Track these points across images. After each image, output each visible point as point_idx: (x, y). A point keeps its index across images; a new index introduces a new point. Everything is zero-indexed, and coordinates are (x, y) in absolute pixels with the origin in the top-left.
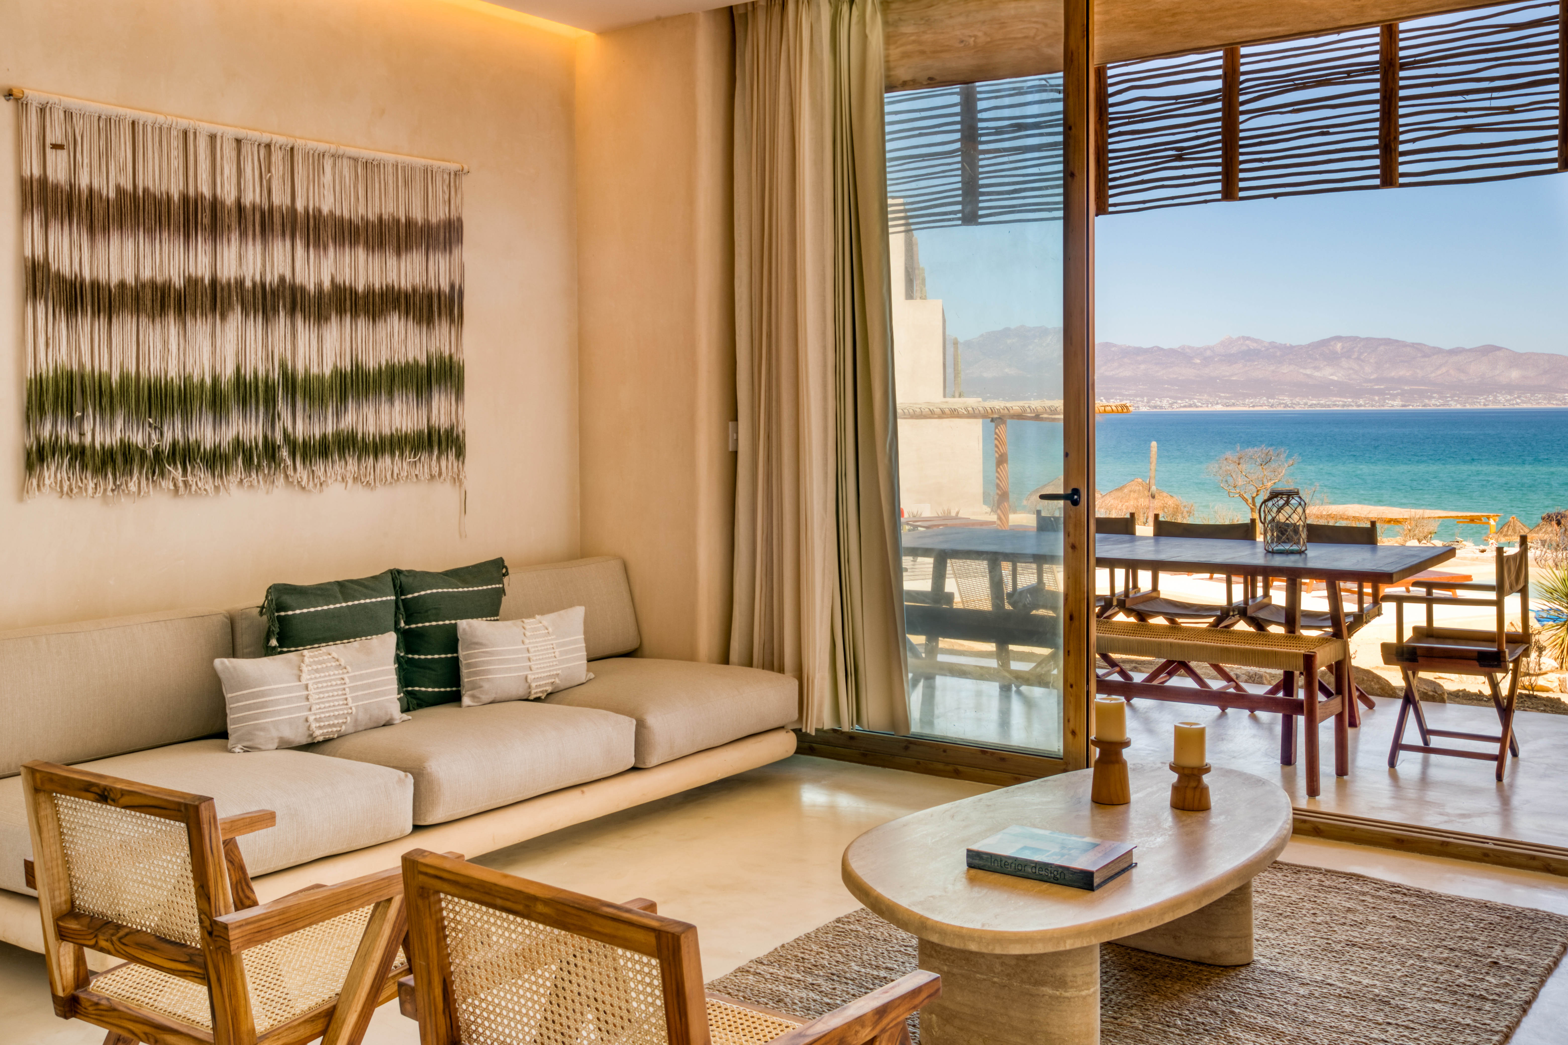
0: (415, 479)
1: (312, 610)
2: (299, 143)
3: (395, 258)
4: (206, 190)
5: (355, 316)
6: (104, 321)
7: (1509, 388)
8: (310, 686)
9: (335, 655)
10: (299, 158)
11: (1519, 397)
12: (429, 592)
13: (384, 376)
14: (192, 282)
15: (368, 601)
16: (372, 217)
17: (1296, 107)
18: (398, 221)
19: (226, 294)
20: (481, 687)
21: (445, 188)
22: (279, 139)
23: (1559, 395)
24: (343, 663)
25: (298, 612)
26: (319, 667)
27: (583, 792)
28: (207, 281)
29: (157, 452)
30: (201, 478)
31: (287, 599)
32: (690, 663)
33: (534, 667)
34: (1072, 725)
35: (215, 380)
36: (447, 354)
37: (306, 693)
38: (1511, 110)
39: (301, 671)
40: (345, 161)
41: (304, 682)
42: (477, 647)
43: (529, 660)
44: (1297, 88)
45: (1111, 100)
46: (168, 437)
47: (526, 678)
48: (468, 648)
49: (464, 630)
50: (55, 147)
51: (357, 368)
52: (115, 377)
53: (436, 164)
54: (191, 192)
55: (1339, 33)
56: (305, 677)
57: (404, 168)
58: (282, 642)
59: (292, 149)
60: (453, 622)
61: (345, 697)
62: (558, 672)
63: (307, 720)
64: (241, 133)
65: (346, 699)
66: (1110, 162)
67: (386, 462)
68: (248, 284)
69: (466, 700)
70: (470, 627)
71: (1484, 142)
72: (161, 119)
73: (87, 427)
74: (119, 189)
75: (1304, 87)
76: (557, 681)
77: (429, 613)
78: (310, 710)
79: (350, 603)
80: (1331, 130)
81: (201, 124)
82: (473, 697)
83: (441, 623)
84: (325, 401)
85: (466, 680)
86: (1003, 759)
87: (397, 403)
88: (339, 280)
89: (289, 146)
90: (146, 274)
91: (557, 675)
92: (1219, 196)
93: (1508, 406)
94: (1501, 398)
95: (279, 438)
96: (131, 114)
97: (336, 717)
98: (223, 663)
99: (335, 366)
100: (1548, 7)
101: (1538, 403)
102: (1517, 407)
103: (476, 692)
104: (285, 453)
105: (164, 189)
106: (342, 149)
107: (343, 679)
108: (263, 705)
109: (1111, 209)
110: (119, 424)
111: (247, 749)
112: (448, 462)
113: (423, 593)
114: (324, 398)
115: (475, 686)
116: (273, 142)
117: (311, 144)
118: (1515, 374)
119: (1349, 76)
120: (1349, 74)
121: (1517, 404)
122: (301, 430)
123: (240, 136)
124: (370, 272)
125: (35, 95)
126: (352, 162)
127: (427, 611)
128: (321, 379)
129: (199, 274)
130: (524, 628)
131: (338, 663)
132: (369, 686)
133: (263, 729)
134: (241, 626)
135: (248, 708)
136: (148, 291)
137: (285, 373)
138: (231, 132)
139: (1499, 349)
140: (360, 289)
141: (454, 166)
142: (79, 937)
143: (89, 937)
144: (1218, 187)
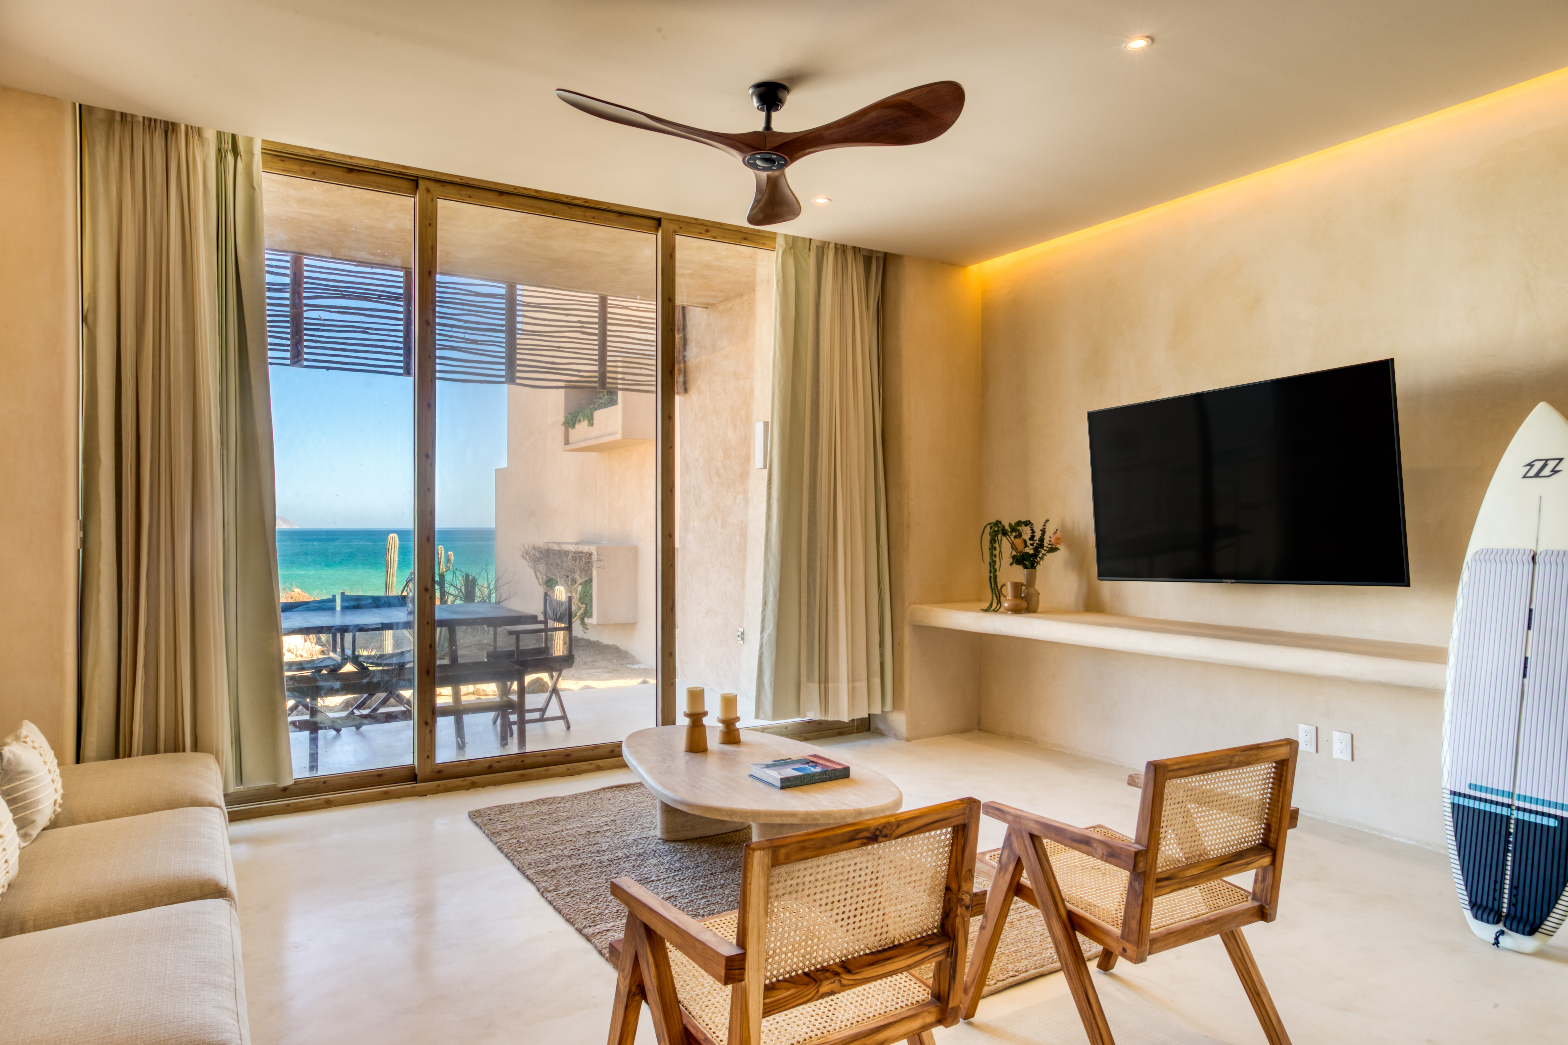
17: (341, 310)
38: (475, 342)
44: (344, 297)
55: (372, 268)
71: (463, 358)
75: (349, 297)
80: (370, 331)
100: (496, 288)
119: (379, 298)
120: (380, 296)
142: (792, 1001)
143: (806, 993)
144: (288, 355)
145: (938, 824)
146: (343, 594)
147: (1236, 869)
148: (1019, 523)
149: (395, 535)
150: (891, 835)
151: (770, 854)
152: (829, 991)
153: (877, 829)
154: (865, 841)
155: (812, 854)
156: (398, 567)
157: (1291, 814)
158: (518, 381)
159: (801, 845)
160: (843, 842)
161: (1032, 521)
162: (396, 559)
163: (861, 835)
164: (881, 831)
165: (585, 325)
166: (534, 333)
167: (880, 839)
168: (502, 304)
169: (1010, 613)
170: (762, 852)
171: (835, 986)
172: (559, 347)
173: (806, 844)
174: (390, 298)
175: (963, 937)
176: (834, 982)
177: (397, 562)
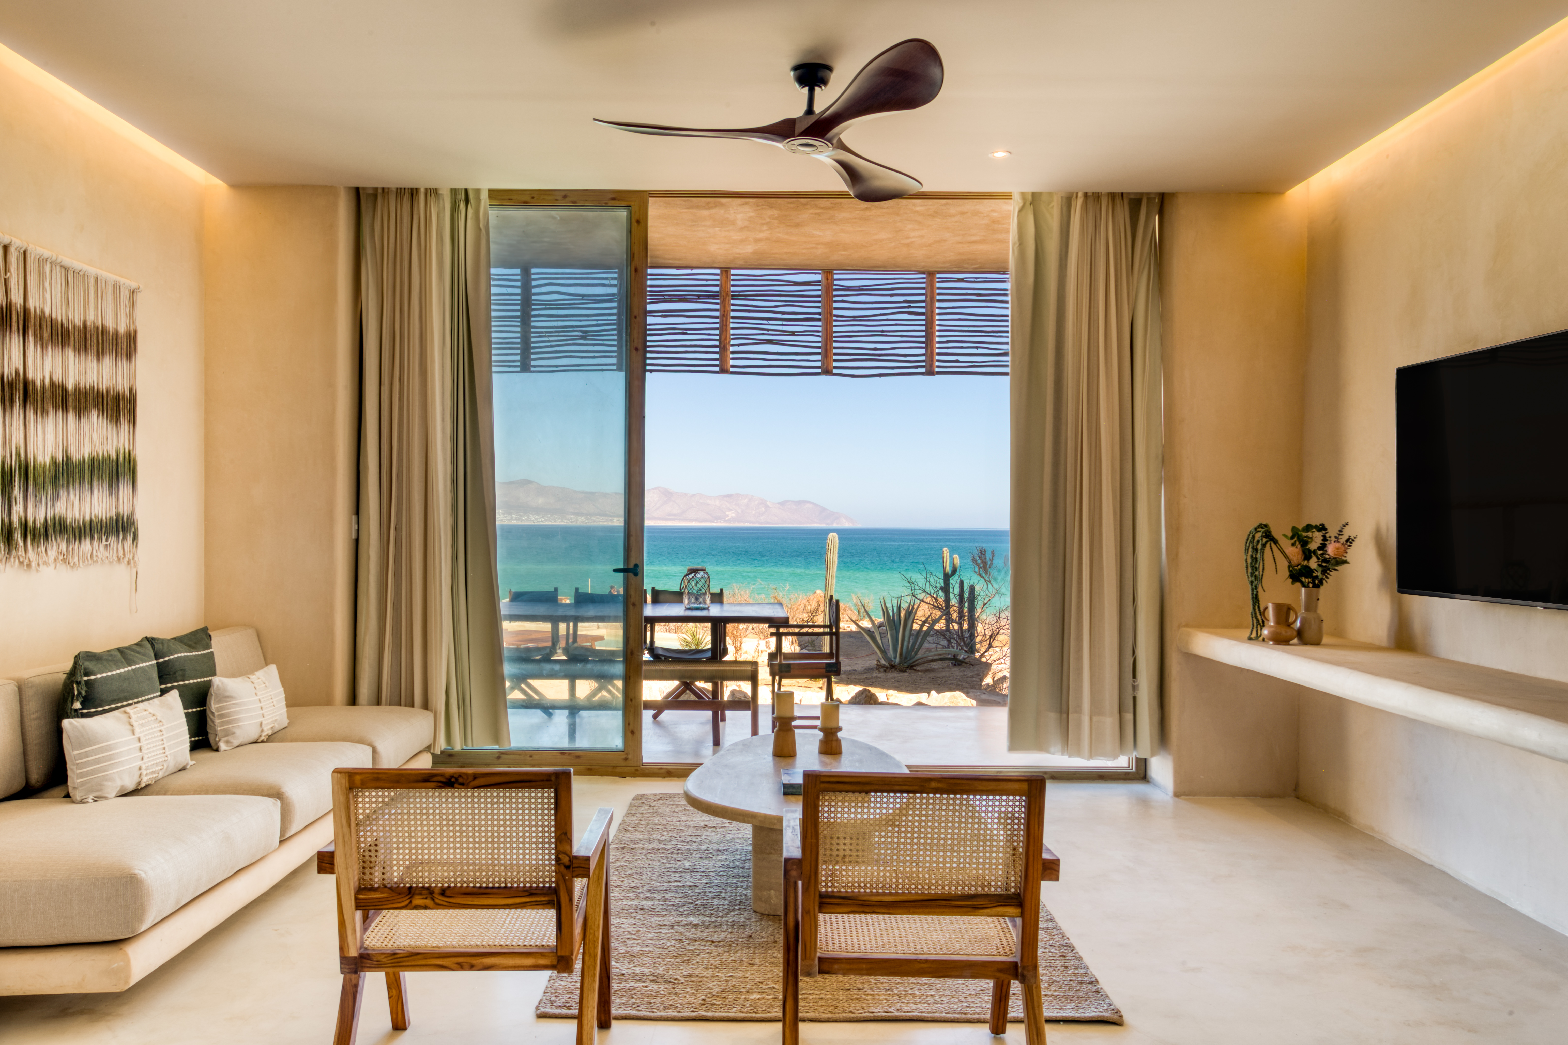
0: (106, 561)
1: (109, 674)
2: (30, 247)
3: (95, 361)
5: (66, 411)
7: (537, 510)
8: (142, 740)
9: (150, 710)
10: (29, 261)
11: (543, 517)
12: (176, 655)
13: (87, 466)
16: (79, 323)
17: (666, 314)
18: (97, 328)
20: (234, 733)
22: (15, 242)
23: (568, 516)
24: (159, 718)
25: (99, 676)
26: (144, 721)
32: (326, 707)
33: (265, 714)
34: (631, 727)
36: (127, 451)
37: (140, 744)
38: (793, 333)
39: (132, 726)
40: (58, 268)
41: (137, 735)
42: (228, 699)
43: (262, 708)
45: (534, 291)
48: (220, 702)
49: (218, 686)
51: (68, 459)
53: (123, 280)
55: (693, 269)
56: (138, 730)
57: (101, 281)
58: (84, 705)
59: (25, 252)
60: (208, 679)
61: (163, 746)
62: (277, 718)
63: (140, 769)
65: (164, 749)
66: (532, 335)
67: (86, 545)
70: (222, 683)
75: (671, 301)
76: (272, 725)
77: (177, 674)
78: (142, 759)
79: (133, 667)
80: (688, 332)
82: (227, 742)
83: (187, 682)
84: (46, 488)
85: (219, 729)
86: (578, 757)
88: (55, 378)
89: (23, 249)
91: (272, 721)
92: (615, 367)
93: (536, 523)
94: (532, 517)
95: (15, 522)
98: (71, 723)
99: (52, 456)
101: (555, 521)
102: (542, 523)
103: (230, 738)
104: (19, 536)
106: (57, 257)
107: (161, 731)
108: (111, 758)
109: (532, 369)
111: (97, 799)
112: (129, 546)
113: (172, 657)
114: (46, 485)
115: (228, 733)
116: (13, 243)
117: (38, 250)
118: (541, 500)
119: (699, 298)
120: (699, 296)
121: (542, 522)
122: (30, 515)
124: (78, 373)
126: (63, 270)
127: (175, 673)
128: (44, 467)
130: (252, 683)
131: (155, 718)
133: (109, 779)
134: (29, 693)
135: (97, 761)
137: (20, 461)
139: (530, 482)
140: (70, 387)
141: (133, 284)
142: (385, 903)
143: (400, 900)
144: (614, 361)
145: (515, 785)
146: (653, 589)
147: (956, 910)
148: (1309, 528)
149: (835, 534)
150: (468, 784)
151: (347, 779)
152: (423, 905)
153: (452, 777)
154: (440, 784)
155: (387, 785)
156: (837, 569)
157: (1044, 864)
158: (835, 371)
159: (376, 776)
160: (417, 781)
161: (1326, 526)
162: (836, 559)
163: (435, 779)
164: (456, 779)
165: (912, 305)
166: (855, 318)
167: (456, 785)
168: (817, 291)
169: (1271, 643)
170: (339, 775)
171: (428, 902)
172: (883, 331)
173: (380, 776)
174: (709, 297)
175: (566, 895)
176: (426, 898)
177: (836, 562)
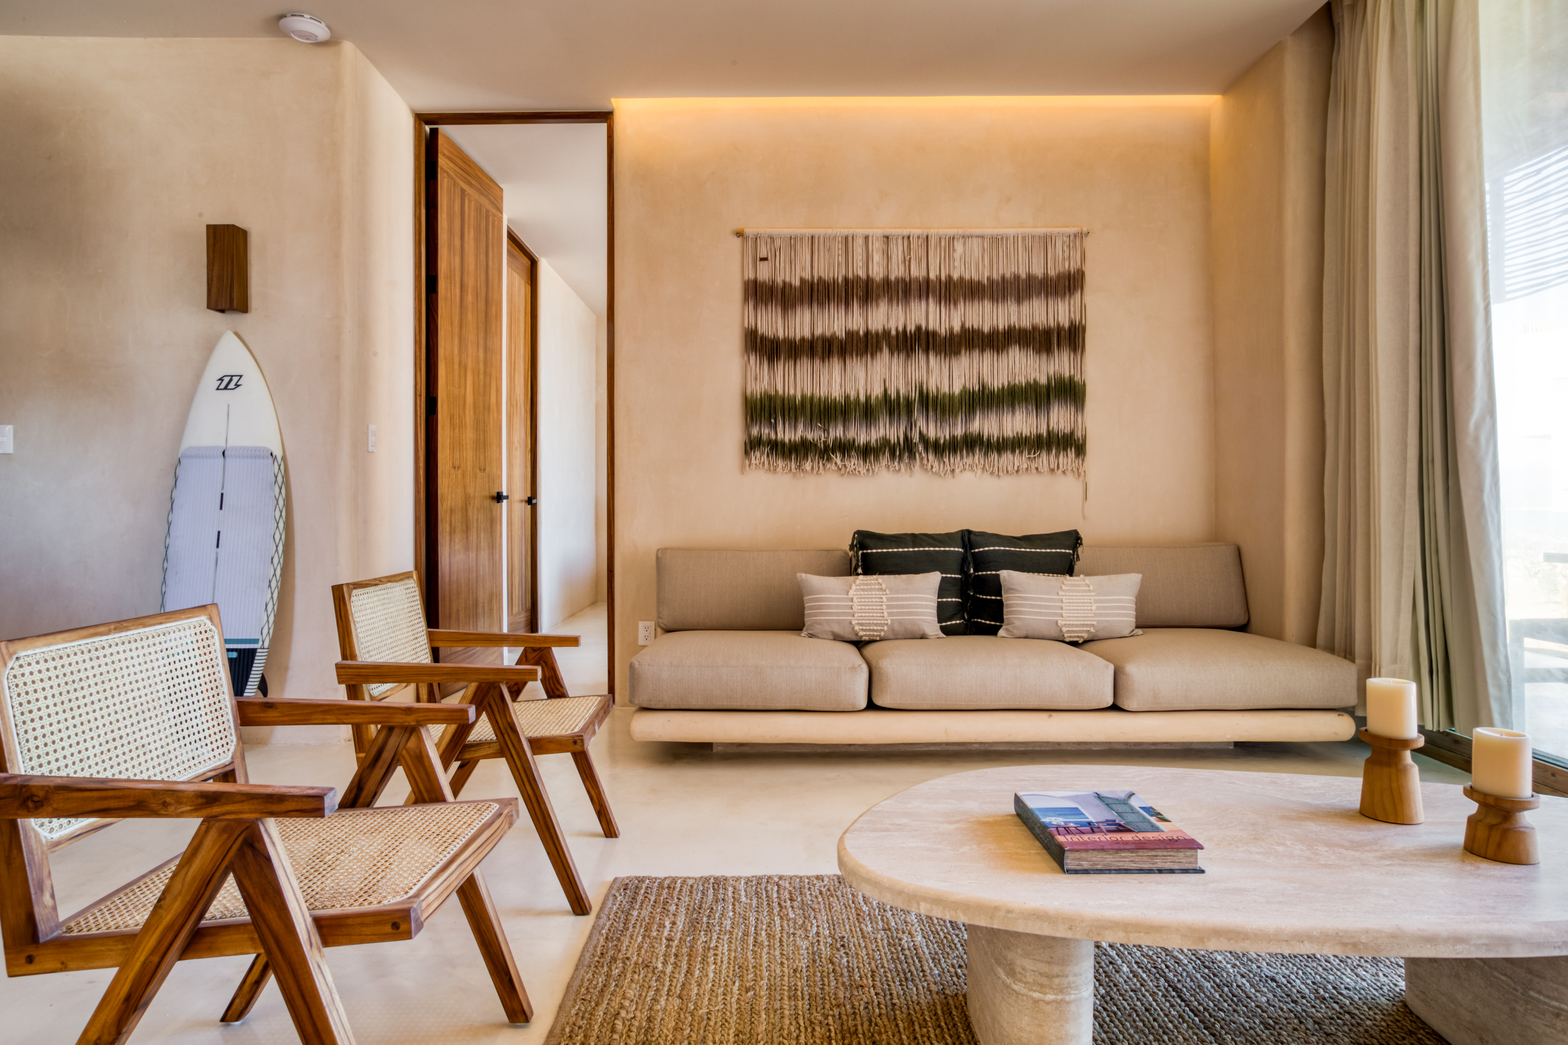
0: (1034, 471)
1: (886, 550)
2: (932, 232)
3: (1016, 305)
4: (862, 274)
5: (982, 350)
6: (792, 363)
8: (855, 600)
9: (881, 581)
10: (932, 243)
12: (992, 548)
13: (1006, 394)
14: (850, 334)
15: (932, 549)
16: (996, 277)
18: (1019, 278)
19: (874, 340)
20: (1016, 623)
21: (1065, 248)
22: (915, 232)
24: (884, 588)
25: (874, 551)
26: (866, 587)
27: (1050, 716)
28: (861, 333)
29: (826, 447)
30: (854, 462)
31: (868, 542)
33: (1065, 615)
35: (868, 398)
36: (1067, 375)
37: (851, 603)
39: (852, 589)
40: (973, 239)
41: (850, 596)
43: (1062, 608)
46: (832, 435)
47: (1057, 623)
48: (1007, 592)
49: (1004, 578)
50: (762, 259)
51: (984, 388)
52: (799, 397)
53: (1057, 230)
54: (850, 276)
57: (1024, 238)
59: (927, 237)
60: (999, 572)
61: (882, 611)
62: (1093, 623)
63: (852, 624)
64: (888, 232)
65: (883, 613)
67: (1008, 457)
68: (893, 333)
69: (1001, 632)
72: (829, 231)
73: (780, 428)
74: (802, 280)
76: (1092, 630)
78: (854, 616)
81: (857, 230)
82: (1007, 630)
83: (994, 572)
84: (955, 413)
85: (1005, 617)
87: (1017, 413)
88: (968, 325)
89: (925, 235)
90: (819, 332)
91: (1093, 625)
95: (916, 439)
96: (808, 231)
97: (876, 625)
99: (964, 387)
103: (1009, 627)
104: (921, 447)
105: (831, 275)
106: (969, 231)
107: (881, 598)
110: (800, 428)
111: (811, 636)
112: (1067, 459)
113: (986, 549)
114: (954, 411)
115: (1011, 623)
117: (942, 231)
122: (932, 433)
123: (887, 234)
124: (995, 318)
125: (750, 231)
127: (985, 563)
128: (951, 397)
129: (855, 328)
130: (1063, 583)
131: (880, 587)
132: (903, 607)
133: (819, 624)
136: (820, 342)
137: (921, 392)
138: (879, 232)
141: (1072, 230)
